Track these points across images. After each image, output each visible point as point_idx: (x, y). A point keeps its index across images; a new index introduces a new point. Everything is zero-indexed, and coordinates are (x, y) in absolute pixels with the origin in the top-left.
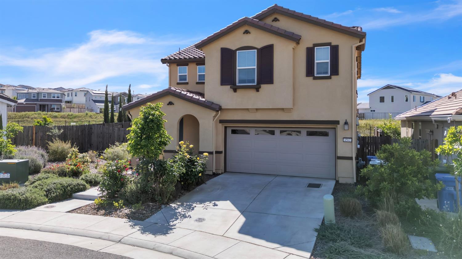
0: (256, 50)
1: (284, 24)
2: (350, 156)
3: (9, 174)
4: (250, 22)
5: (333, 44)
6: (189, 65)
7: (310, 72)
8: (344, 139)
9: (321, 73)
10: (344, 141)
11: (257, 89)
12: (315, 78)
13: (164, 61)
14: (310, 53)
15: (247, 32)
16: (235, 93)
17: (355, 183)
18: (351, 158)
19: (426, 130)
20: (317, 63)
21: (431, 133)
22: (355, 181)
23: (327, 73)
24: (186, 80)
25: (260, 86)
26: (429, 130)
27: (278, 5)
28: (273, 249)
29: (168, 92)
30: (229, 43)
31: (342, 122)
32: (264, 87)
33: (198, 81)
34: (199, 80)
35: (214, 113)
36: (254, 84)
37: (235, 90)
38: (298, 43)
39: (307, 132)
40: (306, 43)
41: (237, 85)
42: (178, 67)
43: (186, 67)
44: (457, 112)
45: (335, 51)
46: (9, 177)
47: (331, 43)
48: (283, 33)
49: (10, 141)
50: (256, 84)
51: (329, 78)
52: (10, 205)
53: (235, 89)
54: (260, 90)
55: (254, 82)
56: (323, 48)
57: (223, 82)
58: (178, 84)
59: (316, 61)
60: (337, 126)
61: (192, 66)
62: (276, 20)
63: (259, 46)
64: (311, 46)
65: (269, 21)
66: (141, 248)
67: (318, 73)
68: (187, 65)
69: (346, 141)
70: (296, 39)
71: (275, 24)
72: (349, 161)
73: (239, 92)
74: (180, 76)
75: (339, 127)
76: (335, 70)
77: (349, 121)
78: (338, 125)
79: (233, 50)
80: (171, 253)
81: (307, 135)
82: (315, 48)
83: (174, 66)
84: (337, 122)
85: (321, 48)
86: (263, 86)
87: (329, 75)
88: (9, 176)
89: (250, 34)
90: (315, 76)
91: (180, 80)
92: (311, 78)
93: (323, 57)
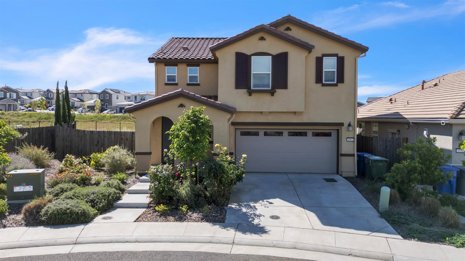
0: (271, 57)
1: (296, 33)
2: (352, 153)
3: (32, 187)
4: (267, 30)
5: (340, 55)
6: (178, 65)
7: (319, 79)
8: (348, 139)
9: (328, 81)
10: (348, 140)
11: (272, 93)
12: (324, 85)
13: (151, 60)
14: (319, 61)
15: (262, 39)
16: (250, 97)
17: (356, 176)
18: (353, 155)
19: (388, 130)
20: (325, 71)
21: (398, 133)
22: (356, 174)
23: (334, 81)
24: (175, 80)
25: (276, 90)
26: (397, 130)
27: (291, 15)
28: (367, 235)
29: (181, 94)
30: (244, 47)
31: (346, 124)
32: (279, 92)
33: (188, 83)
34: (190, 81)
35: (228, 116)
36: (269, 89)
37: (250, 95)
38: (310, 52)
39: (313, 133)
40: (316, 53)
41: (252, 89)
42: (166, 67)
43: (176, 68)
44: (451, 117)
45: (341, 61)
46: (32, 190)
47: (337, 54)
48: (299, 42)
49: (2, 148)
50: (271, 89)
51: (336, 85)
52: (69, 219)
53: (250, 93)
54: (275, 94)
55: (269, 87)
56: (331, 58)
57: (238, 85)
58: (166, 84)
59: (324, 70)
60: (341, 128)
61: (182, 67)
62: (288, 29)
63: (274, 53)
64: (320, 55)
65: (282, 29)
66: (261, 247)
67: (325, 81)
68: (176, 65)
69: (349, 140)
70: (308, 48)
71: (289, 33)
72: (352, 158)
73: (254, 96)
74: (167, 76)
75: (344, 129)
76: (341, 78)
77: (352, 124)
78: (343, 127)
79: (248, 55)
80: (295, 248)
81: (313, 136)
82: (324, 58)
83: (162, 66)
84: (342, 124)
85: (329, 58)
86: (278, 90)
87: (336, 83)
88: (32, 188)
89: (265, 41)
90: (324, 83)
91: (168, 80)
92: (320, 85)
93: (330, 65)
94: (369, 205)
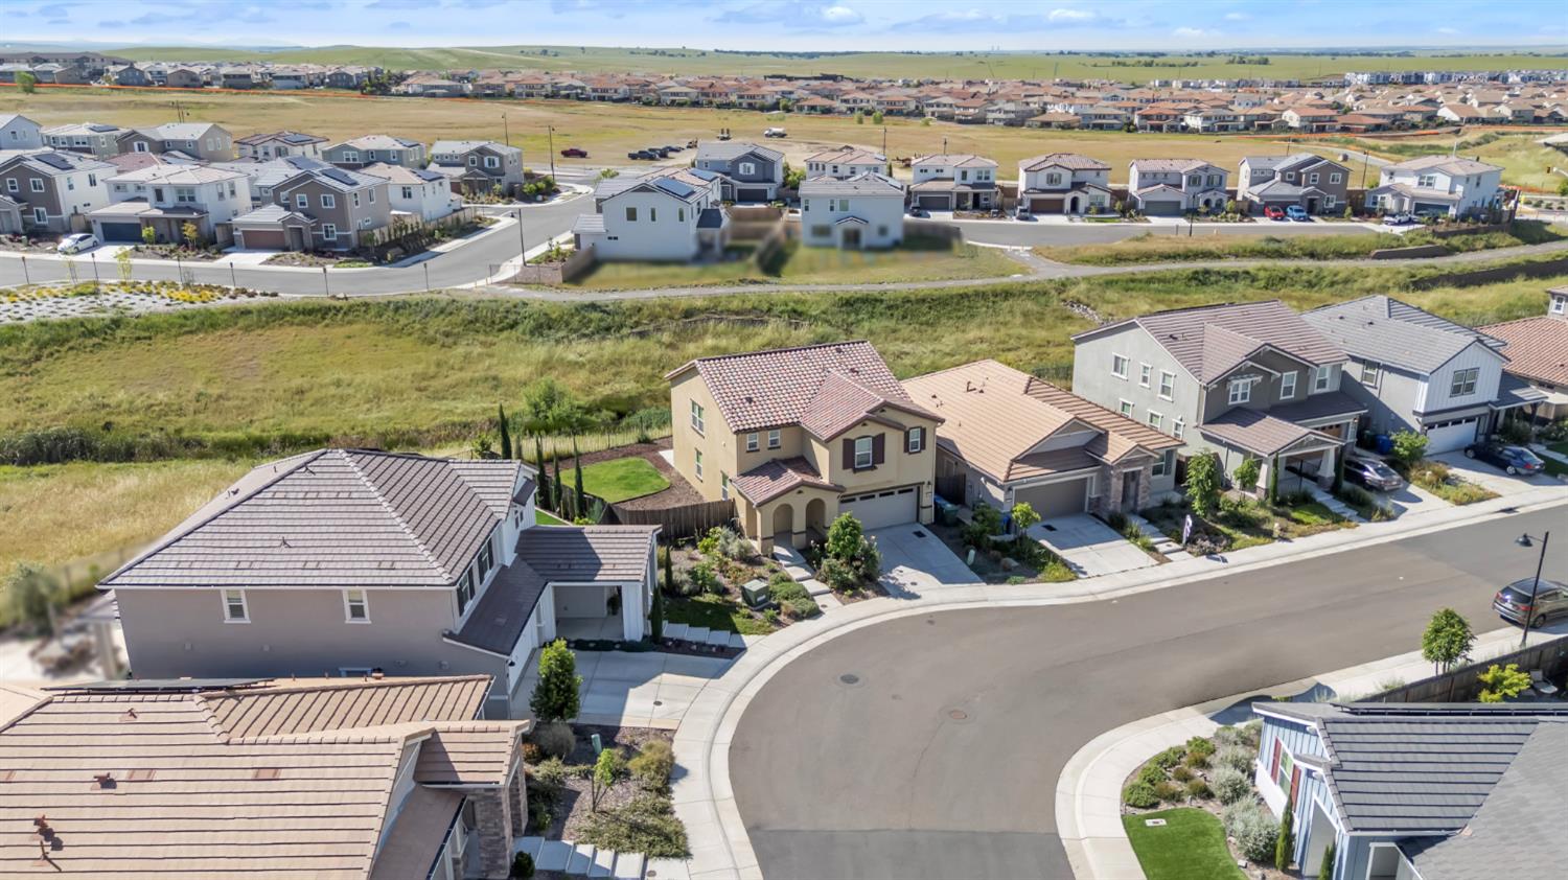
0: (870, 439)
1: (889, 414)
4: (869, 417)
5: (923, 427)
6: (760, 432)
7: (906, 450)
8: (927, 494)
9: (914, 449)
11: (873, 468)
14: (907, 434)
15: (864, 426)
16: (855, 474)
22: (933, 522)
23: (917, 448)
24: (756, 446)
25: (876, 466)
27: (885, 401)
30: (849, 438)
31: (926, 483)
33: (769, 447)
34: (771, 445)
35: (838, 494)
36: (870, 465)
38: (900, 428)
39: (899, 491)
41: (856, 467)
42: (748, 434)
45: (923, 432)
48: (892, 422)
53: (855, 471)
56: (916, 430)
57: (845, 467)
58: (748, 452)
59: (911, 440)
60: (922, 485)
61: (763, 432)
62: (883, 413)
63: (874, 435)
64: (908, 430)
65: (879, 414)
68: (757, 432)
71: (884, 416)
72: (930, 509)
73: (859, 473)
74: (749, 443)
76: (923, 446)
79: (852, 442)
81: (899, 494)
82: (911, 430)
83: (743, 434)
87: (919, 450)
89: (866, 428)
90: (910, 451)
91: (750, 447)
92: (907, 453)
93: (915, 437)
94: (959, 560)
